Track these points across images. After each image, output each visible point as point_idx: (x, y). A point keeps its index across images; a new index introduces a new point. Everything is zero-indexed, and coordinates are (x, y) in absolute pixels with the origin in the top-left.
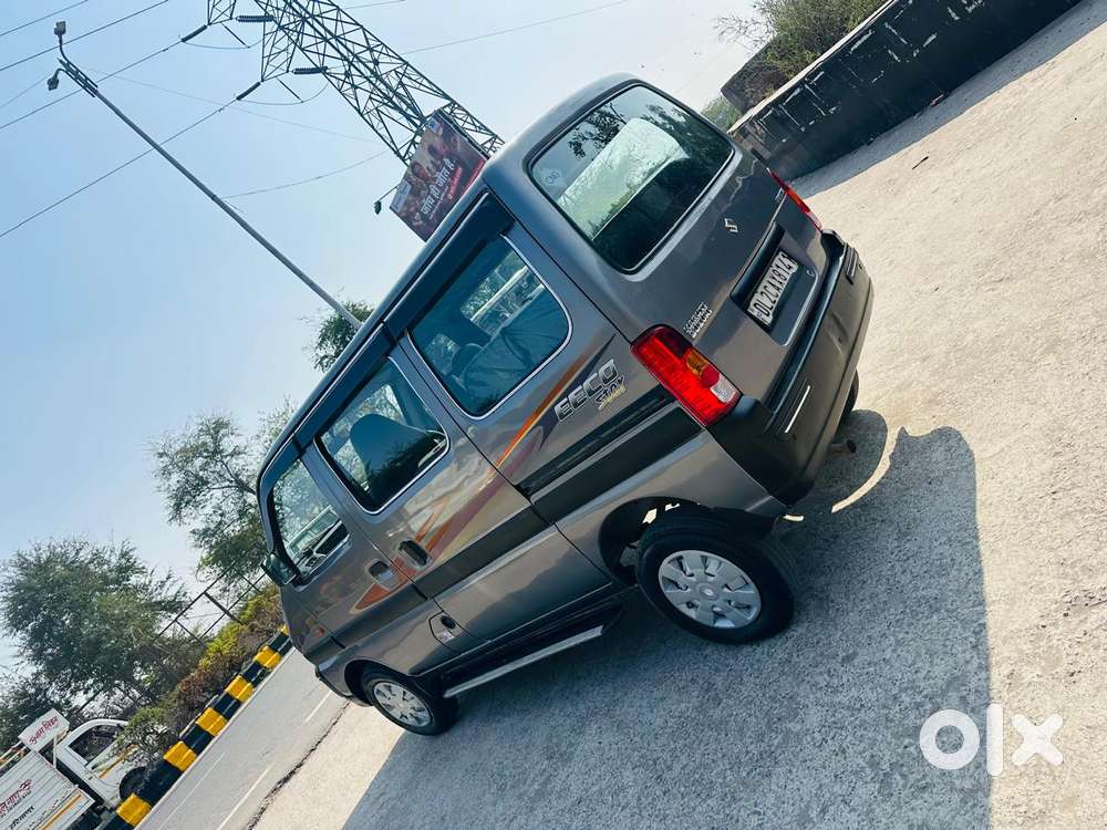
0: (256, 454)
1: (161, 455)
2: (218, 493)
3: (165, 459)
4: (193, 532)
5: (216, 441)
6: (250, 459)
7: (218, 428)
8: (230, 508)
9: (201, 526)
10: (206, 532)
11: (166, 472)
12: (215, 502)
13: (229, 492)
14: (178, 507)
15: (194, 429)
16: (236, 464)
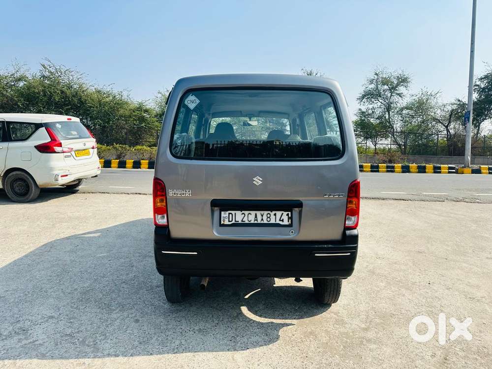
0: (405, 101)
1: (376, 74)
2: (379, 104)
3: (376, 76)
4: (360, 109)
5: (398, 85)
6: (401, 101)
7: (403, 81)
8: (378, 112)
9: (364, 110)
10: (363, 113)
11: (371, 82)
12: (375, 106)
13: (383, 106)
14: (363, 97)
15: (396, 74)
16: (395, 98)
